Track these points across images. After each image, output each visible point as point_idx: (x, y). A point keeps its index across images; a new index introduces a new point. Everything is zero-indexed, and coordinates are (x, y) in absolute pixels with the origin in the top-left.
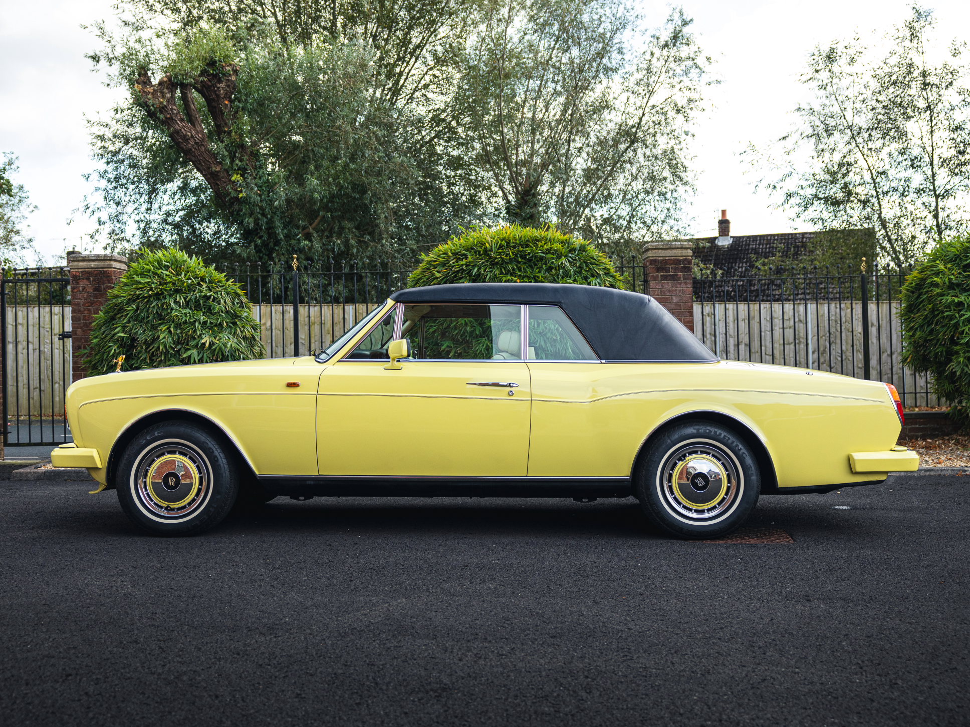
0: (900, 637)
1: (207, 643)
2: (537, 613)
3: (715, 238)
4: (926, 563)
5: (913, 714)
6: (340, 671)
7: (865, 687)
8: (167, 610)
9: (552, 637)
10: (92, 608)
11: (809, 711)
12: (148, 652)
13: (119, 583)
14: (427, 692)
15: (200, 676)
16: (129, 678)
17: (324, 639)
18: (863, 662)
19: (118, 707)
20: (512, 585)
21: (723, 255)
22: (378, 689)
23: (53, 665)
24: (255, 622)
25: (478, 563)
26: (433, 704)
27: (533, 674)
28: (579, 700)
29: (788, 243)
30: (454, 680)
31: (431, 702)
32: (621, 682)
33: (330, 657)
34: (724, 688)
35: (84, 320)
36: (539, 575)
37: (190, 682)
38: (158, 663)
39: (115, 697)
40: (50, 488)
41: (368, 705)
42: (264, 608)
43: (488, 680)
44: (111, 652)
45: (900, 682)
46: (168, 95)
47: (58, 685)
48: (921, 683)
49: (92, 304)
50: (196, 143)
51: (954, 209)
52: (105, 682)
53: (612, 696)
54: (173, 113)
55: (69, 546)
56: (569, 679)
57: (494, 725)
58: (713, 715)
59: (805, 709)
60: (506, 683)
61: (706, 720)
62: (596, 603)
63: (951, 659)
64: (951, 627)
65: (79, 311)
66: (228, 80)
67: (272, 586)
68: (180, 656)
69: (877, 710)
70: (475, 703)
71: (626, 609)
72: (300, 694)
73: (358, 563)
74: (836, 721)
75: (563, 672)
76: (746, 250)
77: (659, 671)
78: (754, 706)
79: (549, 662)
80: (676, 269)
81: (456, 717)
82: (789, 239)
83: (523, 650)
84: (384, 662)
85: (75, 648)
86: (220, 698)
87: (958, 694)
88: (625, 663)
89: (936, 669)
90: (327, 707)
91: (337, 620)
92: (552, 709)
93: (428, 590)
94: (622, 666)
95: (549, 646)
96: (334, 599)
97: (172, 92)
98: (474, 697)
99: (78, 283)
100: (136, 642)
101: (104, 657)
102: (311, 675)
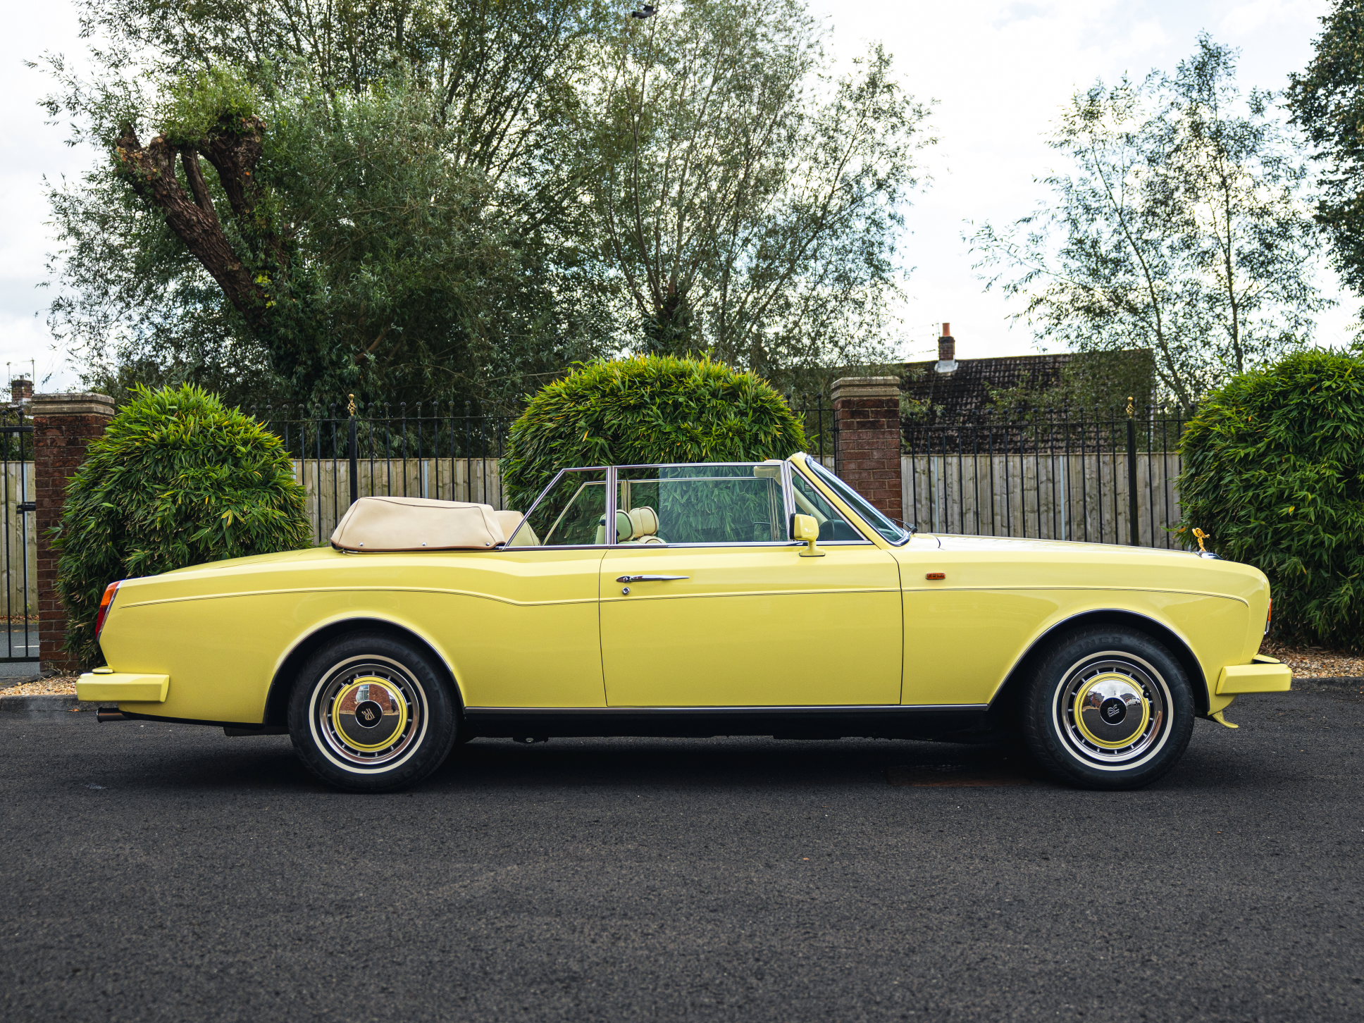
0: (1160, 903)
1: (256, 926)
2: (693, 881)
3: (934, 363)
4: (1201, 809)
5: (1167, 997)
6: (436, 959)
7: (1111, 965)
8: (198, 885)
9: (711, 911)
10: (95, 884)
11: (1038, 996)
12: (179, 939)
13: (127, 851)
14: (552, 983)
15: (252, 968)
16: (157, 973)
17: (412, 919)
18: (1110, 934)
19: (148, 1009)
20: (658, 845)
21: (945, 386)
22: (487, 980)
23: (53, 958)
24: (318, 898)
25: (612, 818)
26: (560, 998)
27: (688, 958)
28: (748, 988)
29: (1034, 370)
30: (586, 967)
31: (558, 994)
32: (802, 966)
33: (422, 942)
34: (932, 971)
35: (53, 485)
36: (694, 832)
37: (239, 976)
38: (194, 953)
39: (142, 996)
40: (11, 722)
41: (476, 1000)
42: (329, 880)
43: (630, 965)
44: (129, 940)
45: (1154, 958)
46: (165, 163)
47: (64, 984)
48: (1181, 959)
49: (64, 464)
50: (204, 231)
51: (1257, 325)
52: (126, 978)
53: (789, 982)
54: (172, 189)
55: (50, 801)
56: (735, 963)
57: (639, 1020)
58: (918, 1002)
59: (1033, 992)
60: (653, 969)
61: (908, 1009)
62: (770, 867)
63: (1221, 929)
64: (1225, 889)
65: (47, 472)
66: (250, 142)
67: (337, 851)
68: (222, 943)
69: (1123, 993)
70: (615, 995)
71: (809, 873)
72: (387, 989)
73: (450, 819)
74: (1072, 1007)
75: (728, 955)
76: (976, 379)
77: (850, 951)
78: (969, 992)
79: (709, 943)
80: (877, 413)
81: (591, 1012)
82: (1035, 364)
83: (674, 928)
84: (493, 946)
85: (79, 936)
86: (282, 995)
87: (1225, 971)
88: (807, 943)
89: (1201, 942)
90: (423, 1003)
91: (428, 894)
92: (714, 1001)
93: (546, 854)
94: (802, 945)
95: (709, 922)
96: (421, 867)
97: (169, 158)
98: (612, 987)
99: (45, 434)
100: (161, 926)
101: (121, 946)
102: (399, 964)
